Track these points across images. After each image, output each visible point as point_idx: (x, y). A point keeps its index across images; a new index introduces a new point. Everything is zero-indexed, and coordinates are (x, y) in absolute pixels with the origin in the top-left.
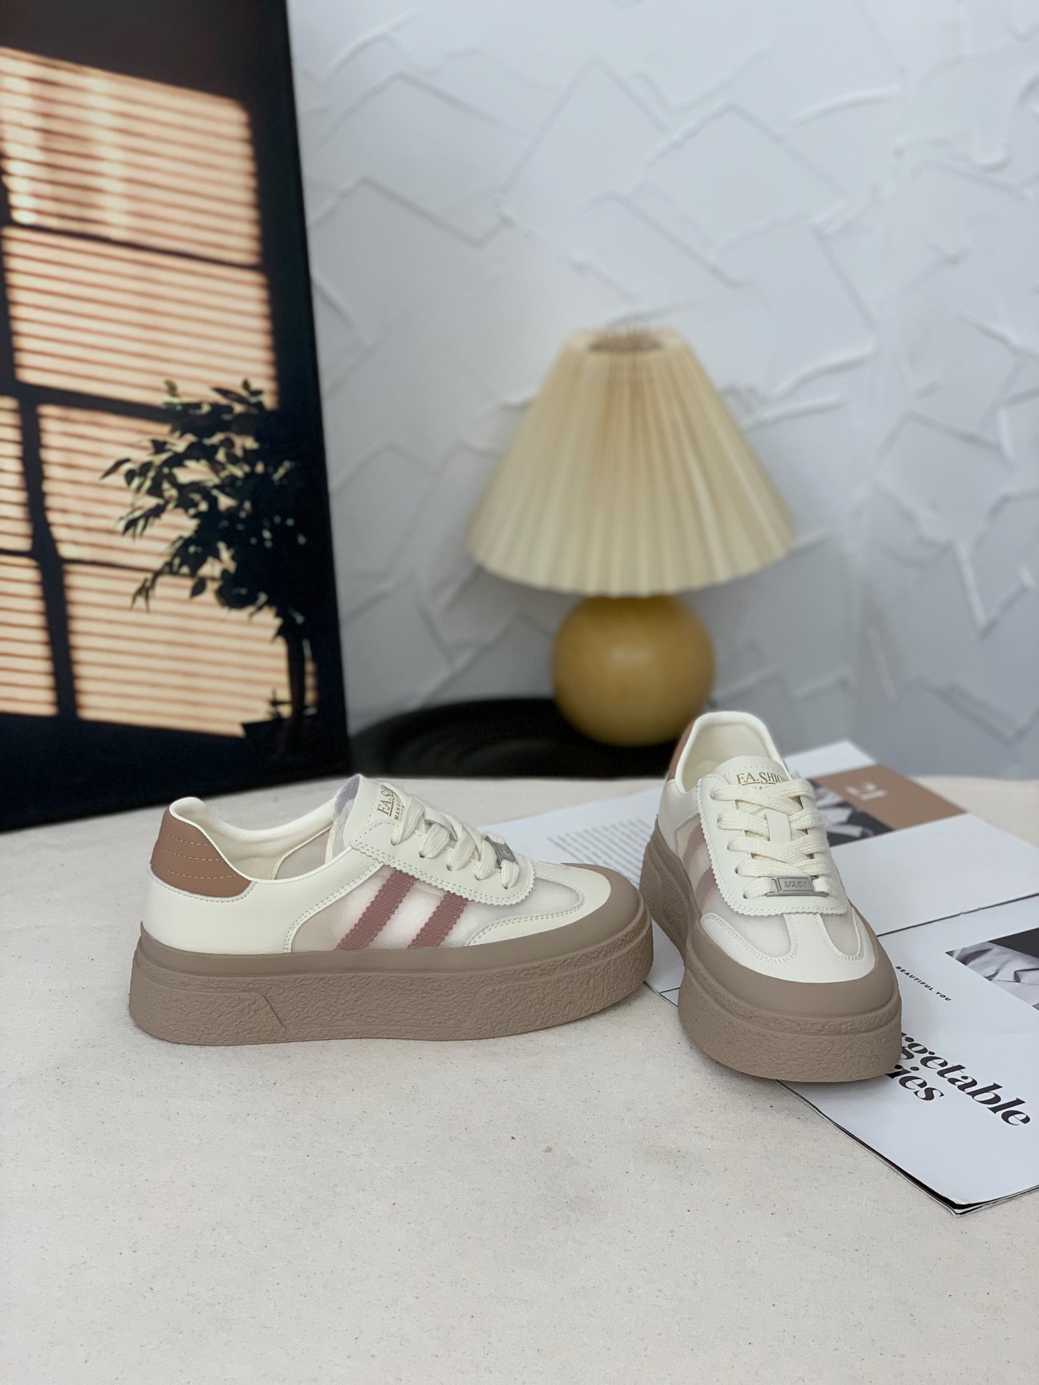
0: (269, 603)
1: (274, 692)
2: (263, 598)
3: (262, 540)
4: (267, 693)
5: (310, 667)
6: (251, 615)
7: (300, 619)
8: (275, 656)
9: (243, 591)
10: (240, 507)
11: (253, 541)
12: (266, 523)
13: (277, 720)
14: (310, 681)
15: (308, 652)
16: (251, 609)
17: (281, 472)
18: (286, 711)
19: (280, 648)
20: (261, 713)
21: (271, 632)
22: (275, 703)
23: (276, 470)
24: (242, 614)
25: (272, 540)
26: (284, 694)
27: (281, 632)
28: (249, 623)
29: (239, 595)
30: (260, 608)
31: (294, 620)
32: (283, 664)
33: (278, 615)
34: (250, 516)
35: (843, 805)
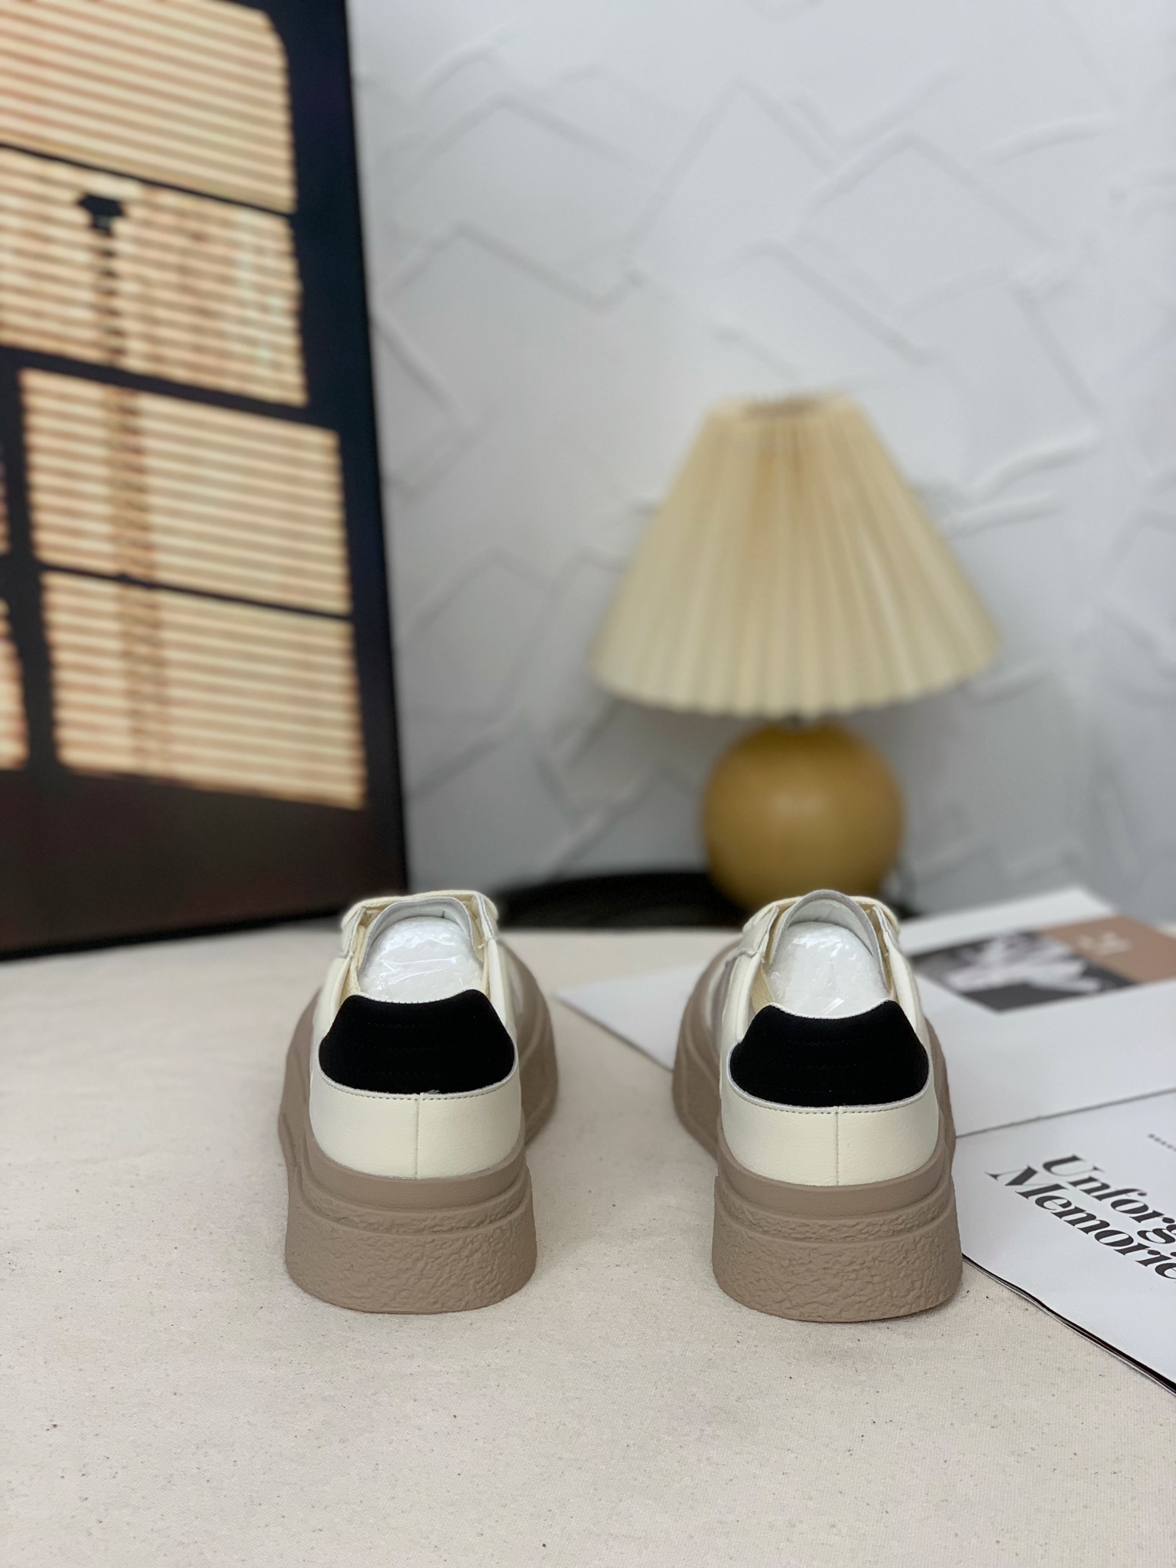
35: (1075, 956)
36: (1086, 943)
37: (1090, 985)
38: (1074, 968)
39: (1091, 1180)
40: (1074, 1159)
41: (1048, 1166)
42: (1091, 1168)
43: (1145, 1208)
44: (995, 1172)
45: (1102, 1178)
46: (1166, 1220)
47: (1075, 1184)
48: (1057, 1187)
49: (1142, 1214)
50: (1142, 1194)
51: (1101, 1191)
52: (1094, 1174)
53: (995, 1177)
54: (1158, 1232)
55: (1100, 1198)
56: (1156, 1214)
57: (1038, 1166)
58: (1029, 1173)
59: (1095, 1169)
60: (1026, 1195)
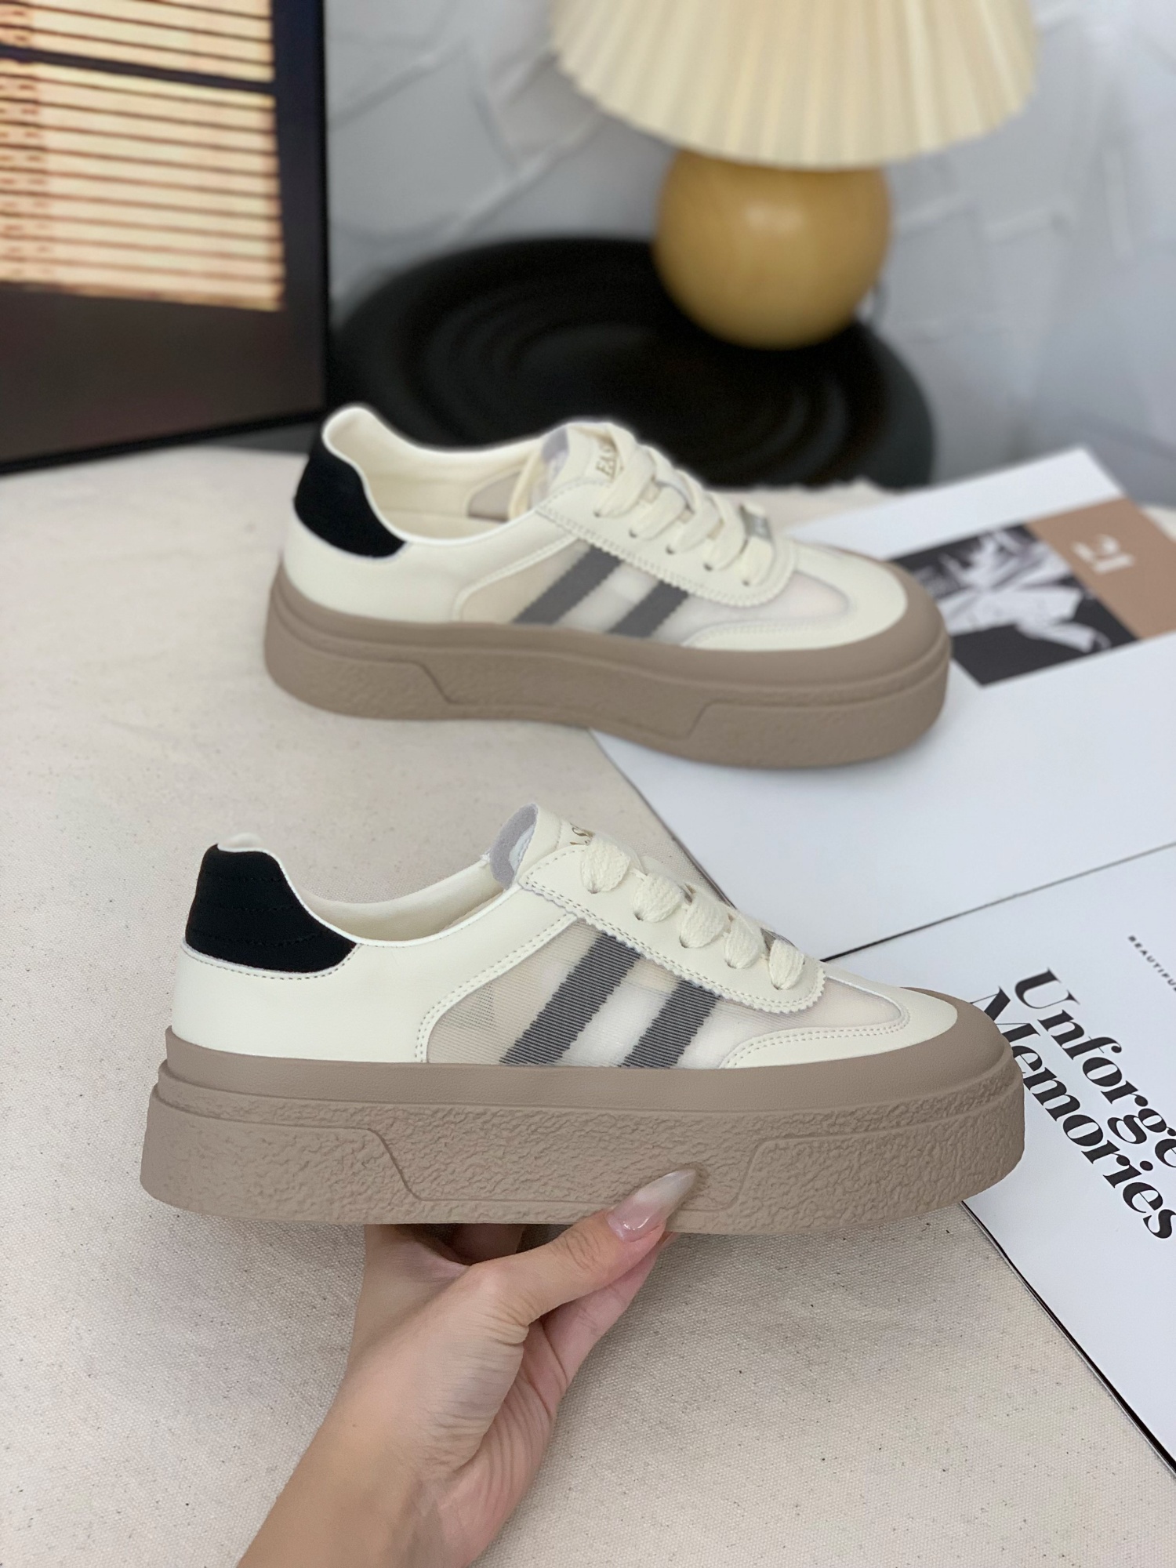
35: (1067, 582)
38: (1066, 602)
39: (1064, 1017)
40: (1048, 977)
41: (1022, 987)
42: (1066, 995)
43: (1117, 1076)
46: (1141, 1101)
47: (1048, 1023)
48: (1028, 1030)
49: (1116, 1087)
50: (1117, 1050)
51: (1074, 1041)
52: (1069, 1008)
54: (1129, 1120)
55: (1073, 1052)
56: (1129, 1089)
57: (1011, 993)
58: (1002, 999)
59: (1070, 997)
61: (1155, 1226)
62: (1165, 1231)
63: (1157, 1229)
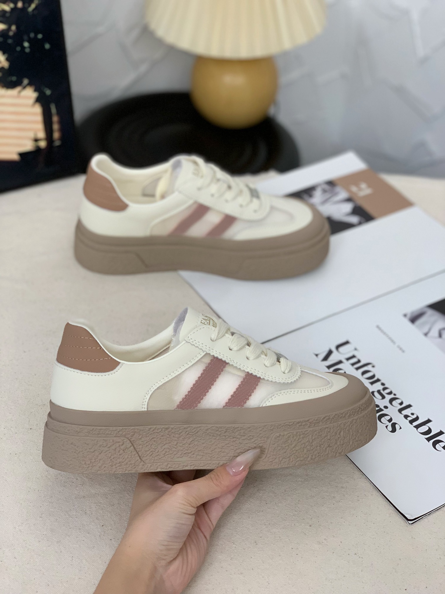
0: (30, 84)
1: (36, 134)
2: (26, 81)
3: (23, 48)
4: (31, 135)
5: (55, 119)
6: (20, 92)
7: (48, 92)
8: (34, 114)
9: (14, 79)
10: (9, 29)
11: (18, 49)
12: (26, 37)
13: (38, 150)
14: (56, 127)
15: (54, 110)
16: (18, 89)
17: (33, 6)
18: (43, 144)
19: (38, 109)
20: (28, 146)
21: (31, 101)
22: (36, 140)
23: (30, 6)
24: (14, 92)
25: (30, 47)
26: (41, 134)
27: (38, 100)
28: (18, 96)
29: (12, 81)
30: (24, 88)
31: (45, 94)
32: (39, 118)
33: (35, 90)
34: (15, 34)
35: (349, 200)
36: (354, 189)
37: (354, 219)
38: (348, 207)
39: (354, 357)
40: (347, 343)
41: (338, 347)
42: (353, 348)
43: (373, 376)
44: (317, 353)
45: (359, 356)
46: (383, 384)
47: (348, 359)
48: (340, 362)
49: (374, 380)
50: (373, 367)
51: (357, 364)
52: (355, 353)
53: (317, 355)
54: (379, 392)
55: (357, 369)
56: (378, 380)
57: (334, 349)
58: (330, 352)
59: (356, 349)
60: (329, 367)
61: (390, 428)
62: (394, 430)
63: (391, 430)
